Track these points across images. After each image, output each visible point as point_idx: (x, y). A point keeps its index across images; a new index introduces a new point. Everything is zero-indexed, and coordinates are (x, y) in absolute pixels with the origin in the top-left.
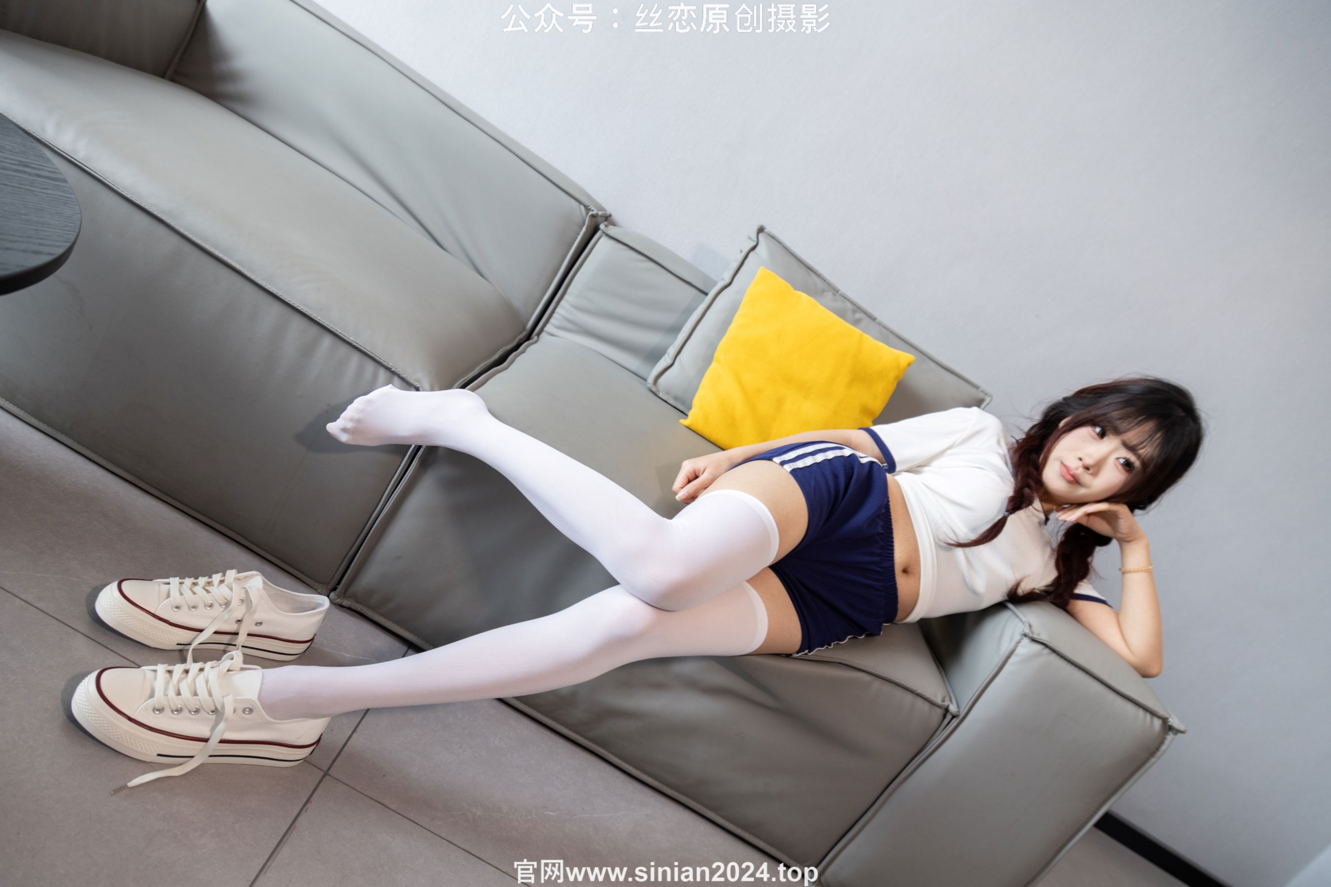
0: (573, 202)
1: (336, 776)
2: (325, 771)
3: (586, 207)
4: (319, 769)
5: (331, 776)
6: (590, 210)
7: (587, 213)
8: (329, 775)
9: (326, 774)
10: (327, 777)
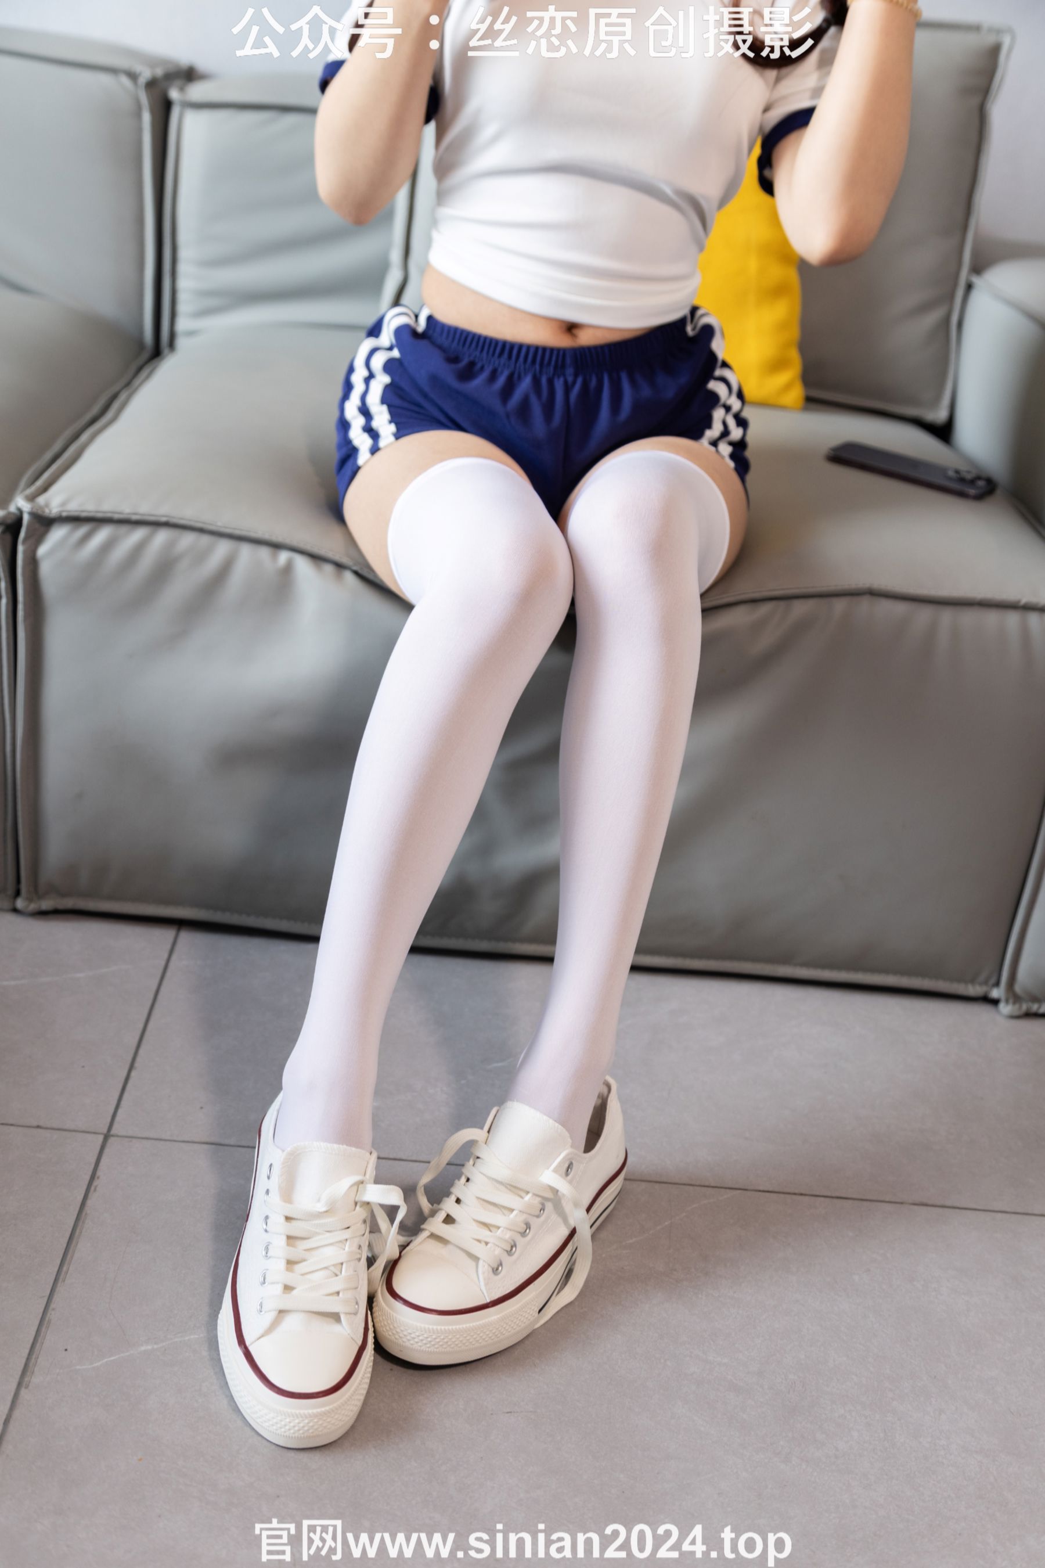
1: (124, 1133)
2: (105, 1131)
4: (95, 1133)
5: (118, 1136)
8: (113, 1136)
9: (107, 1137)
10: (111, 1140)
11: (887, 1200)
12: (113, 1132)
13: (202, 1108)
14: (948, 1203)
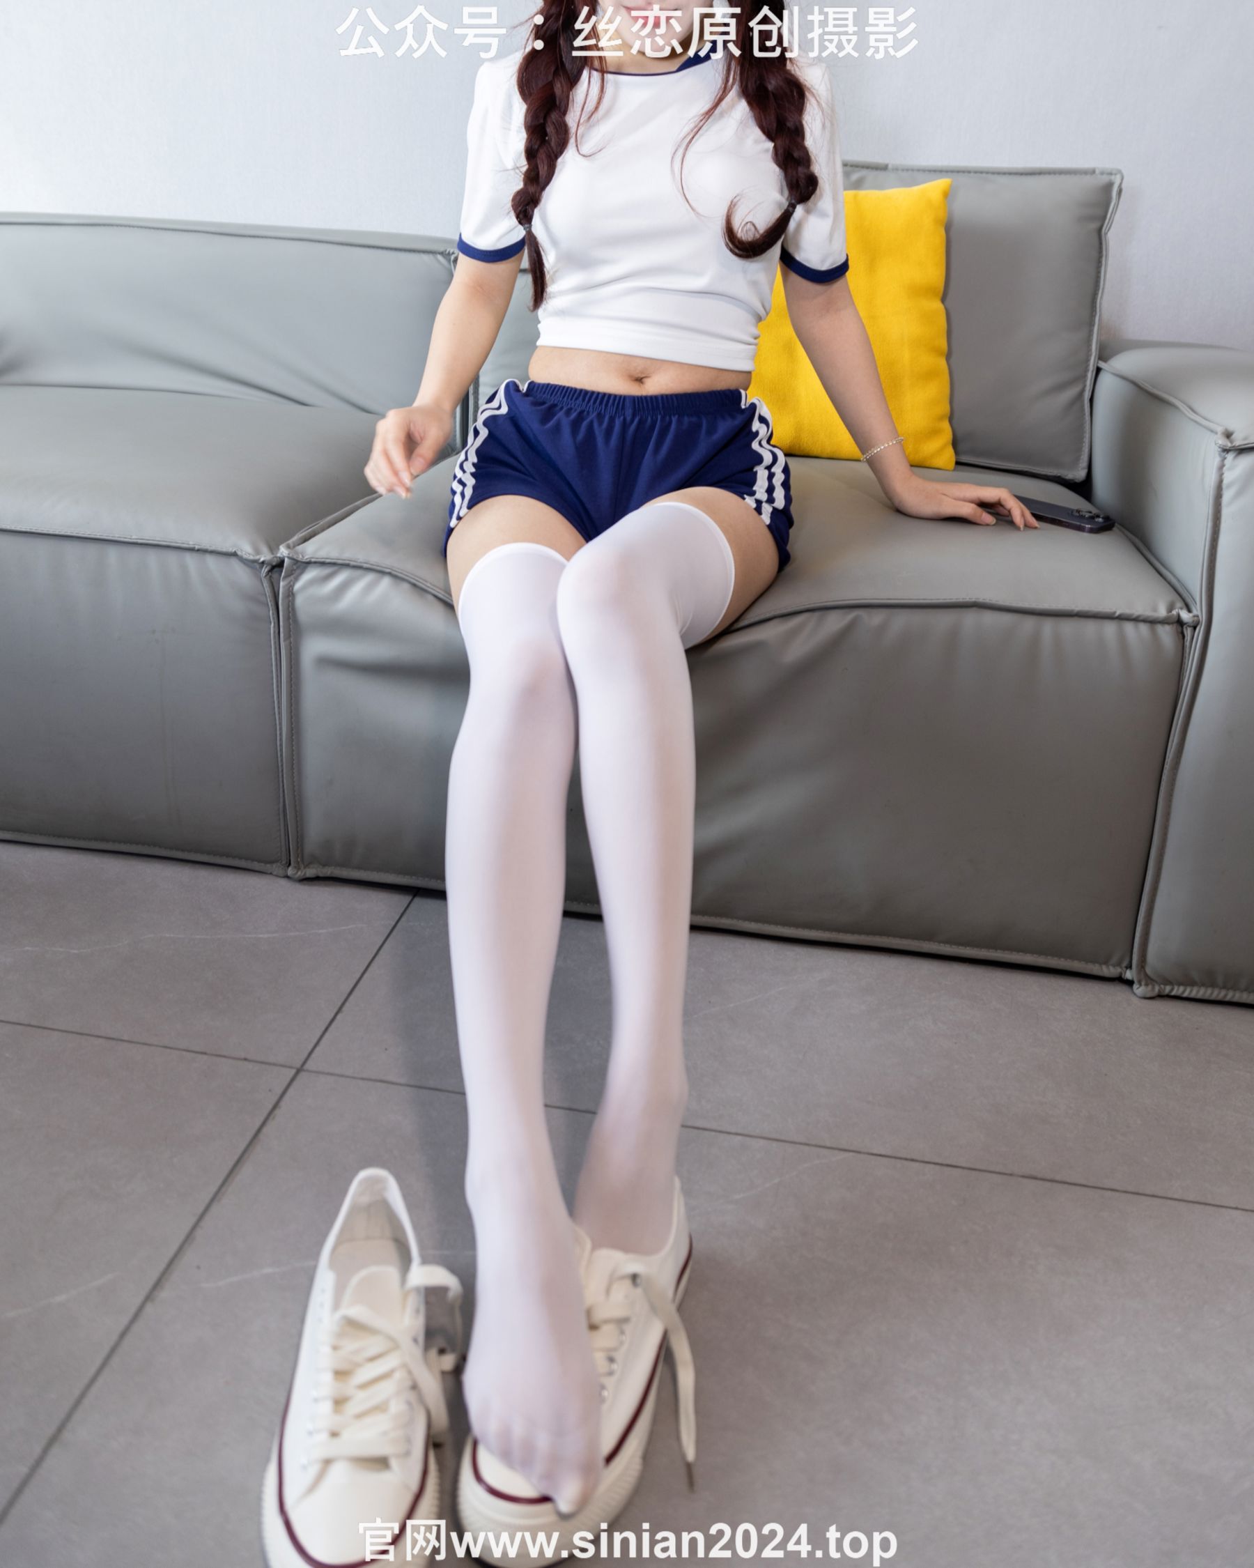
0: (425, 257)
1: (313, 1069)
3: (442, 253)
4: (289, 1067)
5: (307, 1071)
6: (449, 254)
7: (449, 261)
8: (304, 1071)
9: (298, 1071)
10: (303, 1075)
11: (997, 1170)
12: (306, 1067)
13: (386, 1049)
14: (1058, 1178)
